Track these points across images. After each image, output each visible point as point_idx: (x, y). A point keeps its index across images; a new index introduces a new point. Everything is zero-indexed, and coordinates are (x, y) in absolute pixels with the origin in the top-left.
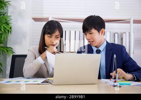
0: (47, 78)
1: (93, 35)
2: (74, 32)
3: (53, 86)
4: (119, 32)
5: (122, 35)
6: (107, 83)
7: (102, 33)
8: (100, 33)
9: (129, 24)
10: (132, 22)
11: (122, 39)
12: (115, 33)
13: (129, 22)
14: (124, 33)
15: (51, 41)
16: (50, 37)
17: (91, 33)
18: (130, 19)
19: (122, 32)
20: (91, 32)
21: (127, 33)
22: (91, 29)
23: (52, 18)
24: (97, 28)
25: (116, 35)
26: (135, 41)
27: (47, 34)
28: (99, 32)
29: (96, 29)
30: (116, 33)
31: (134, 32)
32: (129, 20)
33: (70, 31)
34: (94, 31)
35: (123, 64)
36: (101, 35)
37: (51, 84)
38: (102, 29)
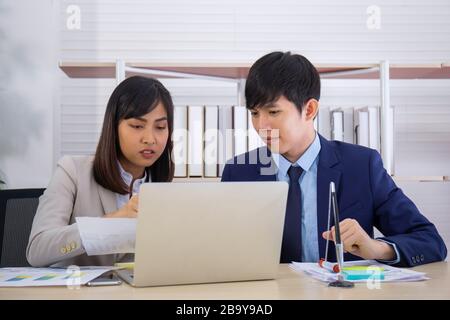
0: (113, 265)
1: (279, 117)
2: (201, 110)
3: (134, 289)
4: (346, 106)
5: (355, 116)
6: (308, 274)
7: (310, 112)
8: (304, 112)
9: (378, 81)
10: (386, 73)
11: (356, 130)
12: (333, 112)
13: (376, 75)
14: (362, 110)
15: (141, 141)
16: (137, 127)
17: (274, 112)
18: (378, 65)
19: (356, 108)
20: (273, 109)
21: (373, 112)
22: (273, 99)
23: (127, 65)
24: (295, 95)
25: (337, 117)
26: (397, 134)
27: (127, 118)
28: (300, 109)
29: (290, 99)
30: (337, 111)
31: (393, 107)
32: (376, 69)
33: (188, 108)
34: (284, 104)
35: (375, 209)
36: (307, 119)
37: (128, 283)
38: (311, 101)
